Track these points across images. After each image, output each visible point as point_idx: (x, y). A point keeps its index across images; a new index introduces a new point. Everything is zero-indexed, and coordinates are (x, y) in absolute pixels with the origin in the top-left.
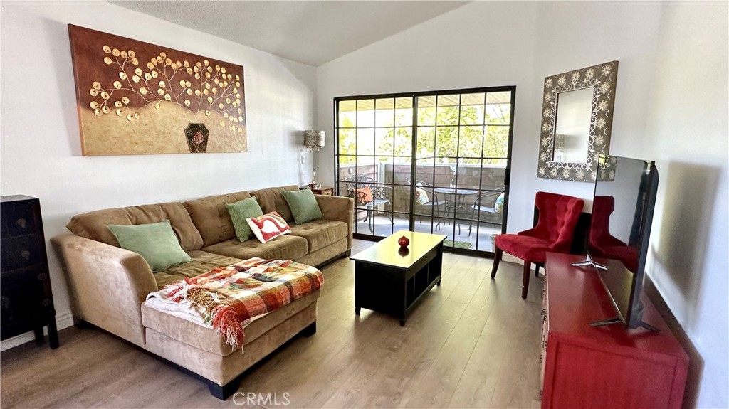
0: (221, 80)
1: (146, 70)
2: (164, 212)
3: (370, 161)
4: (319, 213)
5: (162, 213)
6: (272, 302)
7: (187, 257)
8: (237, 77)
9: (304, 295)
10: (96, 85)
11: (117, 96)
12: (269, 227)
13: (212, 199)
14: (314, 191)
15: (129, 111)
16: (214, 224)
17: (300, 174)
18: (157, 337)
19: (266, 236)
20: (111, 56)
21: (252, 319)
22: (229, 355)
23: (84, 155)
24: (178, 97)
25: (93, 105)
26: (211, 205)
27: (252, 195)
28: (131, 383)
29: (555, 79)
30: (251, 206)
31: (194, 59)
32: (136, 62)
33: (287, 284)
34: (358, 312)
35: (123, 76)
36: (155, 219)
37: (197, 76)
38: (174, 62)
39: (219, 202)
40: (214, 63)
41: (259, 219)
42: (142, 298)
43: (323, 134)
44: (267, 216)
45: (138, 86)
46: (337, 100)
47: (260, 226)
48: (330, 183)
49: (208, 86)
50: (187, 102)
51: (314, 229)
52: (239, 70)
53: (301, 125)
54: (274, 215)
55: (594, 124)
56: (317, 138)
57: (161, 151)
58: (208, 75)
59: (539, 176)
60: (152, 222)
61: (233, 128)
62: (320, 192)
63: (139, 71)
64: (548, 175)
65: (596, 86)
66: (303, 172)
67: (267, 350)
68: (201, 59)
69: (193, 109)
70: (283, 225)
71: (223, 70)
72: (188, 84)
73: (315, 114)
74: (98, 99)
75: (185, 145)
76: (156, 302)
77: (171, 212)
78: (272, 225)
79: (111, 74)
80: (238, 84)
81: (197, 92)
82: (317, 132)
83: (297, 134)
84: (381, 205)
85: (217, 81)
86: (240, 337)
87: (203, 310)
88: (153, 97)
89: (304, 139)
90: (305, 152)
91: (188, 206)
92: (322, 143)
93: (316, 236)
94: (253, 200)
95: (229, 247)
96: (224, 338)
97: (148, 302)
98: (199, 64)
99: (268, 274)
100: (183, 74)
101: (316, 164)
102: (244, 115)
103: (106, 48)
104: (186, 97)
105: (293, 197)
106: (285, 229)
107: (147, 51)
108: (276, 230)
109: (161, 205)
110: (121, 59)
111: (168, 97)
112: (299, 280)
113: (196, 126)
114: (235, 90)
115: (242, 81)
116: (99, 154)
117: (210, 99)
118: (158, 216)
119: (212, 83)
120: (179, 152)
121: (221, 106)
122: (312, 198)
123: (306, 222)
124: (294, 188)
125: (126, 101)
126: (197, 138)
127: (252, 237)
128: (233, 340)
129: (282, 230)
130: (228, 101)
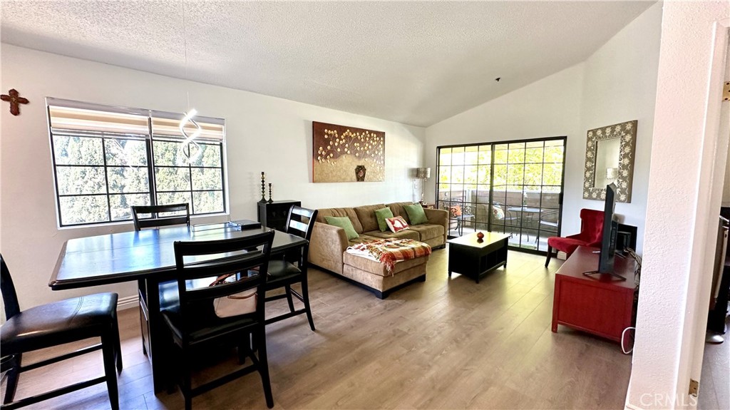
0: (374, 141)
1: (341, 139)
2: (345, 212)
3: (460, 188)
4: (426, 219)
5: (345, 213)
6: (406, 255)
7: (358, 236)
8: (382, 139)
9: (421, 256)
10: (321, 148)
11: (328, 154)
12: (398, 224)
13: (367, 207)
14: (423, 206)
15: (332, 160)
16: (368, 220)
17: (413, 195)
18: (350, 268)
19: (396, 229)
20: (327, 134)
21: (397, 261)
22: (387, 276)
23: (313, 182)
24: (354, 152)
25: (319, 158)
26: (367, 210)
27: (387, 206)
28: (338, 289)
29: (594, 131)
30: (388, 212)
31: (361, 131)
32: (337, 136)
33: (413, 248)
34: (450, 274)
35: (331, 143)
36: (342, 215)
37: (362, 140)
38: (353, 134)
39: (371, 209)
40: (371, 132)
41: (392, 219)
42: (344, 249)
43: (429, 170)
44: (396, 218)
45: (337, 148)
46: (439, 148)
47: (393, 223)
48: (433, 202)
49: (367, 145)
50: (357, 154)
51: (423, 228)
52: (383, 134)
53: (415, 164)
54: (400, 218)
55: (621, 162)
56: (425, 173)
57: (344, 181)
58: (367, 139)
59: (584, 198)
60: (341, 216)
61: (378, 168)
62: (426, 206)
63: (338, 140)
64: (590, 198)
65: (622, 137)
66: (415, 194)
67: (402, 281)
68: (364, 131)
69: (359, 157)
70: (405, 224)
71: (375, 136)
72: (358, 144)
73: (424, 157)
74: (321, 155)
75: (355, 177)
76: (353, 251)
77: (349, 213)
78: (399, 223)
79: (326, 142)
80: (382, 143)
81: (362, 148)
82: (426, 169)
83: (412, 170)
84: (468, 217)
85: (371, 142)
86: (392, 267)
87: (375, 254)
88: (343, 153)
89: (417, 173)
90: (417, 181)
91: (355, 209)
92: (429, 176)
93: (425, 232)
94: (388, 208)
95: (376, 233)
96: (385, 267)
97: (348, 251)
98: (364, 134)
99: (402, 244)
100: (356, 140)
101: (424, 189)
102: (384, 160)
103: (326, 130)
104: (357, 151)
105: (410, 209)
106: (406, 226)
107: (341, 129)
108: (402, 226)
109: (344, 209)
110: (331, 135)
111: (349, 152)
112: (419, 248)
113: (360, 167)
114: (380, 146)
115: (384, 141)
116: (319, 182)
117: (368, 152)
118: (343, 214)
119: (369, 143)
120: (352, 181)
121: (373, 155)
122: (422, 210)
123: (418, 224)
124: (411, 203)
125: (332, 155)
126: (360, 174)
127: (388, 230)
128: (389, 268)
129: (404, 227)
130: (376, 152)
